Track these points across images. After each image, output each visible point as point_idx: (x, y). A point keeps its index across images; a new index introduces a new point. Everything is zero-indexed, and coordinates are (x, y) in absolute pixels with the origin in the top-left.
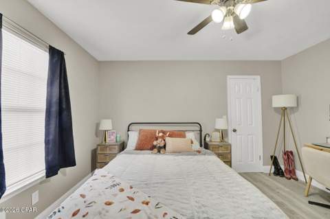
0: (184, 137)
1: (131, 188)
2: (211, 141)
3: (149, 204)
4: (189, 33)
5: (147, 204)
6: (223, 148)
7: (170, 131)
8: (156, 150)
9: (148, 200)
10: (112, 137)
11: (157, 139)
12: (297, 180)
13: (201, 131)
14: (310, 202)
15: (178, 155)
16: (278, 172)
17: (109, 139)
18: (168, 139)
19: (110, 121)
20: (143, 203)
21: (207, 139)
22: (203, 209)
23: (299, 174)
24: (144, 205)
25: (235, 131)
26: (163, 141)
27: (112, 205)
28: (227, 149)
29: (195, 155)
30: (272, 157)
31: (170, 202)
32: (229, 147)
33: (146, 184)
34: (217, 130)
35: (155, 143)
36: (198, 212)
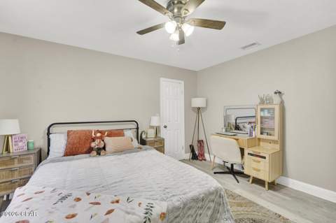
0: (123, 135)
1: (88, 194)
2: (147, 137)
3: (120, 201)
4: (138, 33)
5: (117, 202)
6: (158, 143)
7: (108, 131)
8: (94, 153)
9: (116, 199)
10: (20, 144)
11: (94, 140)
12: (205, 160)
13: (138, 128)
14: (215, 173)
15: (120, 154)
16: (195, 157)
17: (14, 147)
18: (107, 139)
19: (16, 121)
20: (113, 203)
21: (144, 136)
22: (167, 190)
23: (207, 156)
24: (116, 204)
25: (165, 127)
26: (102, 142)
27: (77, 217)
28: (161, 143)
29: (138, 151)
30: (190, 146)
31: (137, 194)
32: (162, 141)
33: (103, 187)
34: (152, 127)
35: (93, 145)
36: (164, 194)
